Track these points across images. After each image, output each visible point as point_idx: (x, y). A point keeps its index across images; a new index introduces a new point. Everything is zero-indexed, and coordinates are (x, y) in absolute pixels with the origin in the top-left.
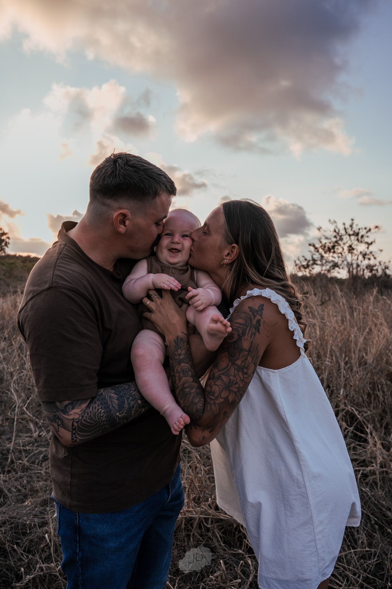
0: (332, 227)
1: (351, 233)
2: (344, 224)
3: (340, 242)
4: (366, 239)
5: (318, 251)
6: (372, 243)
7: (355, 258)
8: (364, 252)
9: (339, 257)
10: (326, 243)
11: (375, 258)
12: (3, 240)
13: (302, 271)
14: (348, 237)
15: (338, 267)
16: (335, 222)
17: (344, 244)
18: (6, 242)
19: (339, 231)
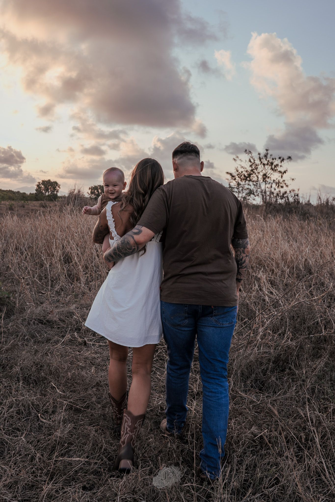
0: (247, 157)
2: (259, 154)
3: (255, 171)
4: (279, 169)
5: (235, 179)
6: (285, 172)
7: (269, 186)
8: (277, 181)
9: (254, 185)
10: (242, 172)
11: (287, 186)
14: (263, 166)
15: (254, 194)
17: (259, 173)
19: (254, 161)
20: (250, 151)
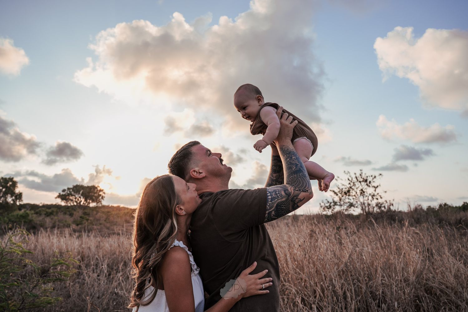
0: (347, 177)
1: (361, 180)
2: (355, 174)
3: (353, 187)
4: (373, 184)
5: (337, 195)
6: (377, 186)
7: (366, 199)
8: (373, 194)
9: (354, 199)
10: (343, 189)
11: (381, 198)
12: (100, 195)
13: (326, 211)
14: (359, 183)
15: (353, 206)
16: (349, 172)
17: (357, 189)
18: (103, 196)
19: (352, 179)
20: (348, 172)
